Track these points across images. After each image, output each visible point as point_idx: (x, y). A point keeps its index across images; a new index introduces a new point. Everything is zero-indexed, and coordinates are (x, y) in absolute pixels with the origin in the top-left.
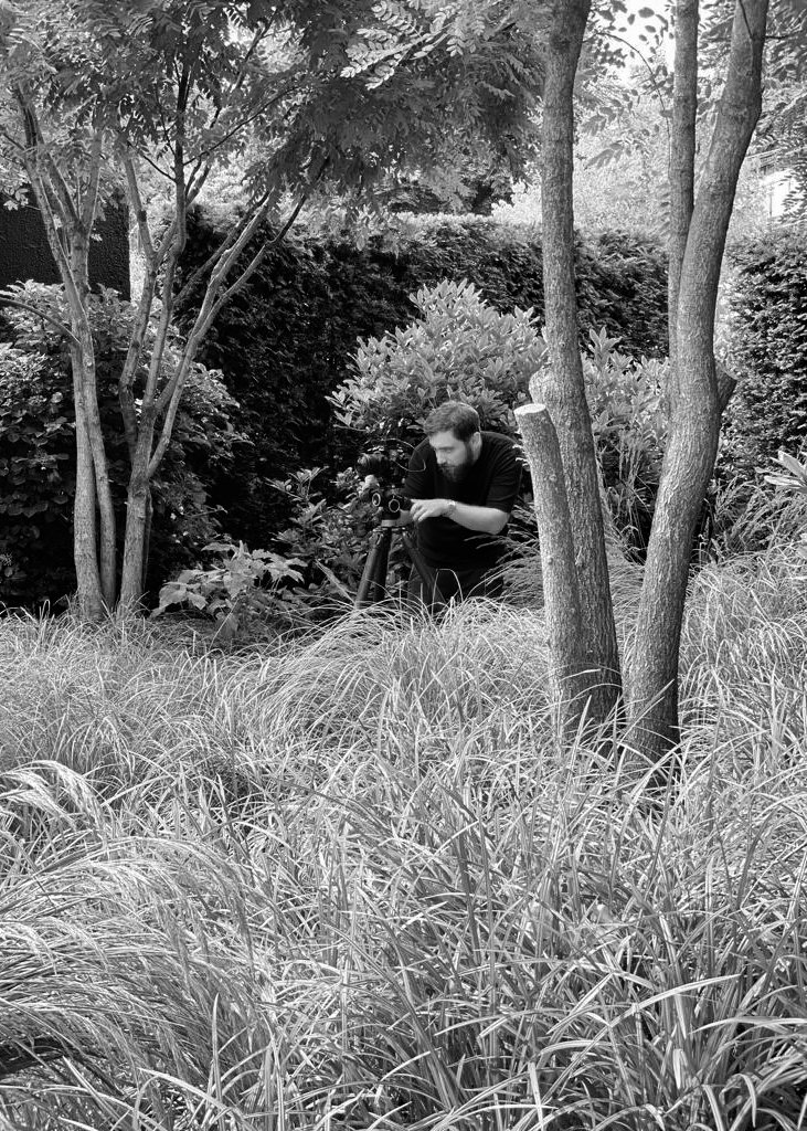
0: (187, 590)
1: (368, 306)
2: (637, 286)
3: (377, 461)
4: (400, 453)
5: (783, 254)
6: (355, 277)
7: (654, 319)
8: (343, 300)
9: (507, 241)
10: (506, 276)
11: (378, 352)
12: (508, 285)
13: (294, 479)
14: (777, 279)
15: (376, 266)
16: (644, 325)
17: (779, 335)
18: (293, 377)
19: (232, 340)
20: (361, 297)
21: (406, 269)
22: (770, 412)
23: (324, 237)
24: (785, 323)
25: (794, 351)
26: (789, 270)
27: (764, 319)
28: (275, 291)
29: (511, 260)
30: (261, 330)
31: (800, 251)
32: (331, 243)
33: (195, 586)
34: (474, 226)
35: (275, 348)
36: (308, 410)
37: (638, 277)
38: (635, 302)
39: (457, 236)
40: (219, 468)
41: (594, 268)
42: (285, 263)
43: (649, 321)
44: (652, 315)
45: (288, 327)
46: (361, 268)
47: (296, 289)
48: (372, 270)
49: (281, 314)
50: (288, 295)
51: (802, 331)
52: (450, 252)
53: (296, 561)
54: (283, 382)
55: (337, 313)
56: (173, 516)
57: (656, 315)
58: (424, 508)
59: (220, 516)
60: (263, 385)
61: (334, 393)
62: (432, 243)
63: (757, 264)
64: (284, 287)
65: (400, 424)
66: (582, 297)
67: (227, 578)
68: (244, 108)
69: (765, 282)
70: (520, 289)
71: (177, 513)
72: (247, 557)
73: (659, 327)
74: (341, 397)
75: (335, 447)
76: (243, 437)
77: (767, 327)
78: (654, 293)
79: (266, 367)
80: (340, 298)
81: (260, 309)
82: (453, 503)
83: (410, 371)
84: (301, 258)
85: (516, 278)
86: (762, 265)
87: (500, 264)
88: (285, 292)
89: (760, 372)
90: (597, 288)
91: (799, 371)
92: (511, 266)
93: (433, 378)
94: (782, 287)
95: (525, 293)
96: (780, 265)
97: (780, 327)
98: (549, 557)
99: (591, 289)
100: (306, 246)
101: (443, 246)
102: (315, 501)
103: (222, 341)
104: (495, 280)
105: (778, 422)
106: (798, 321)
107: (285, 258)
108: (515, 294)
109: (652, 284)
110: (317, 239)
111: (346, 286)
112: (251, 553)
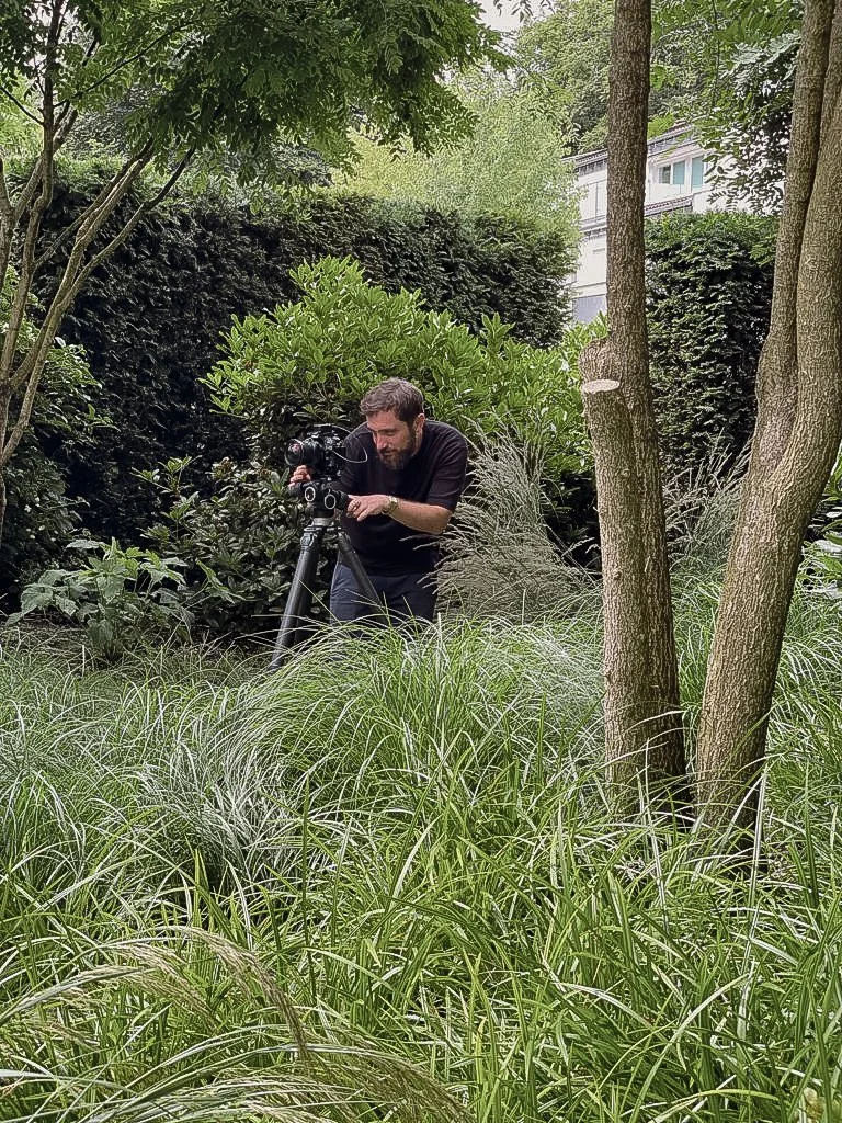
0: (54, 593)
1: (239, 282)
2: (514, 272)
3: (311, 449)
4: (338, 441)
5: (690, 240)
6: (225, 249)
7: (530, 308)
8: (211, 274)
9: (385, 219)
10: (383, 256)
11: (255, 331)
12: (385, 265)
13: (161, 468)
14: (683, 267)
15: (247, 239)
16: (519, 313)
17: (683, 326)
18: (157, 358)
19: (90, 313)
20: (231, 272)
21: (278, 243)
22: (674, 406)
23: (191, 204)
24: (691, 313)
25: (701, 343)
26: (697, 258)
27: (669, 308)
28: (137, 261)
29: (388, 239)
30: (122, 304)
31: (708, 237)
32: (199, 211)
33: (62, 589)
34: (350, 200)
35: (138, 324)
36: (172, 393)
37: (513, 262)
38: (510, 289)
39: (332, 210)
40: (73, 455)
41: (471, 251)
42: (149, 231)
43: (526, 309)
44: (527, 303)
45: (152, 301)
46: (231, 239)
47: (161, 259)
48: (243, 243)
49: (144, 287)
50: (153, 266)
51: (710, 322)
52: (325, 227)
53: (176, 561)
54: (146, 362)
55: (206, 288)
56: (28, 509)
57: (532, 304)
58: (366, 505)
59: (80, 508)
60: (124, 364)
61: (209, 375)
62: (307, 217)
63: (662, 249)
64: (147, 257)
65: (283, 411)
66: (459, 282)
67: (101, 580)
68: (123, 46)
69: (670, 269)
70: (397, 270)
71: (32, 505)
72: (120, 556)
73: (534, 317)
74: (217, 379)
75: (201, 435)
76: (107, 422)
77: (671, 318)
78: (530, 281)
79: (126, 345)
80: (209, 272)
81: (121, 281)
82: (395, 500)
83: (294, 353)
84: (165, 226)
85: (394, 259)
86: (667, 251)
87: (376, 243)
88: (149, 262)
89: (663, 365)
90: (474, 273)
91: (707, 364)
92: (388, 245)
93: (322, 361)
94: (689, 274)
95: (402, 275)
96: (687, 251)
97: (687, 317)
98: (616, 570)
99: (468, 274)
100: (171, 212)
101: (317, 220)
102: (187, 494)
103: (80, 314)
104: (371, 260)
105: (682, 418)
106: (706, 311)
107: (149, 225)
108: (391, 276)
109: (528, 271)
110: (183, 206)
111: (214, 259)
112: (124, 552)
